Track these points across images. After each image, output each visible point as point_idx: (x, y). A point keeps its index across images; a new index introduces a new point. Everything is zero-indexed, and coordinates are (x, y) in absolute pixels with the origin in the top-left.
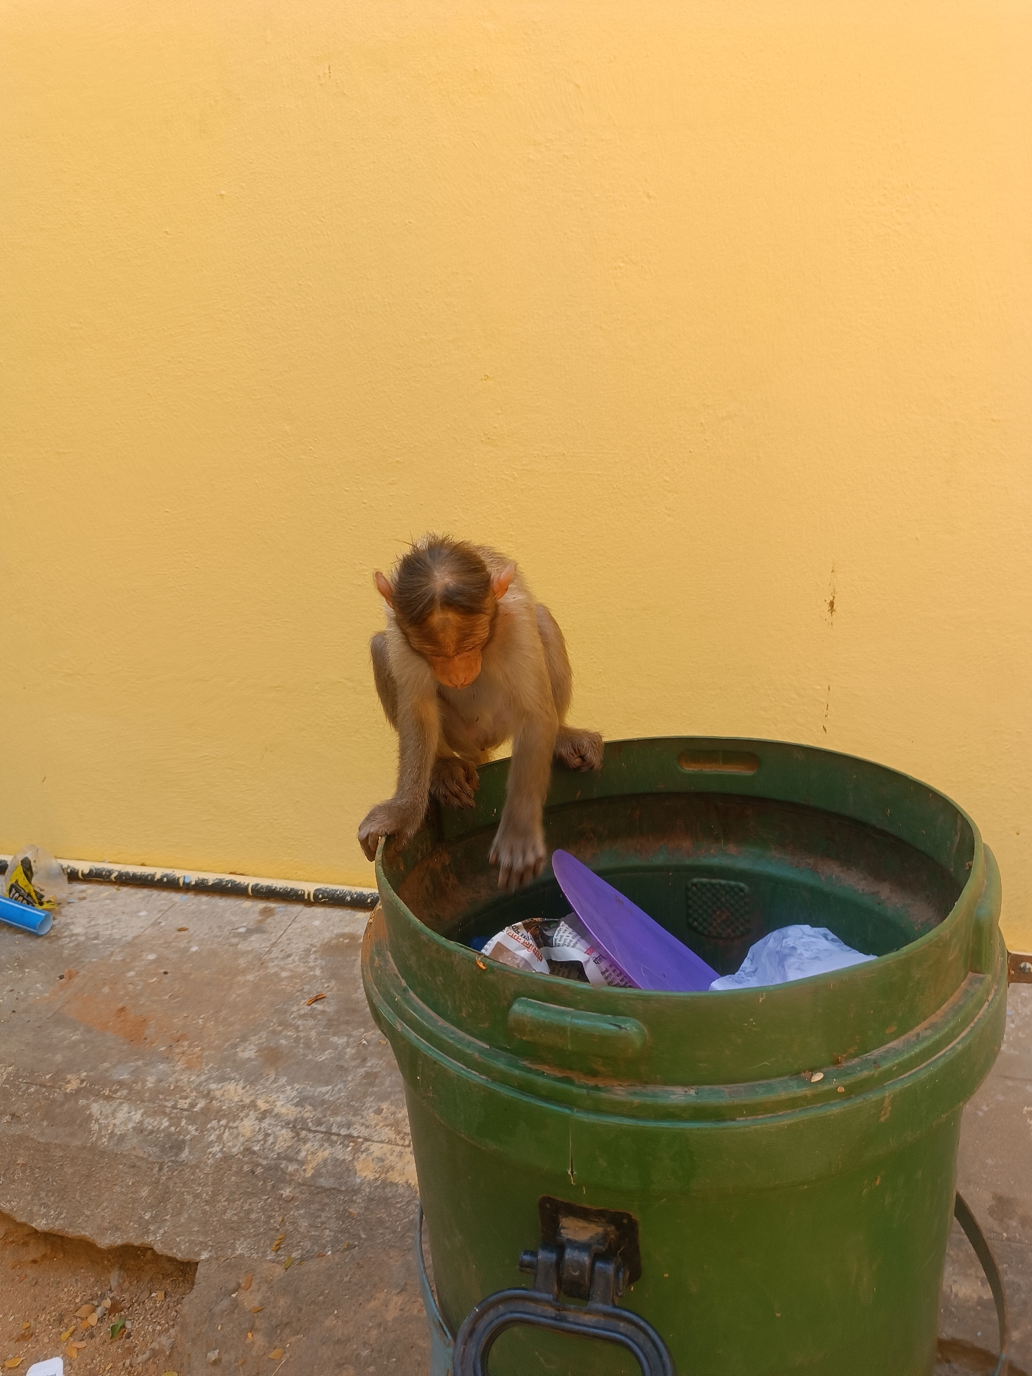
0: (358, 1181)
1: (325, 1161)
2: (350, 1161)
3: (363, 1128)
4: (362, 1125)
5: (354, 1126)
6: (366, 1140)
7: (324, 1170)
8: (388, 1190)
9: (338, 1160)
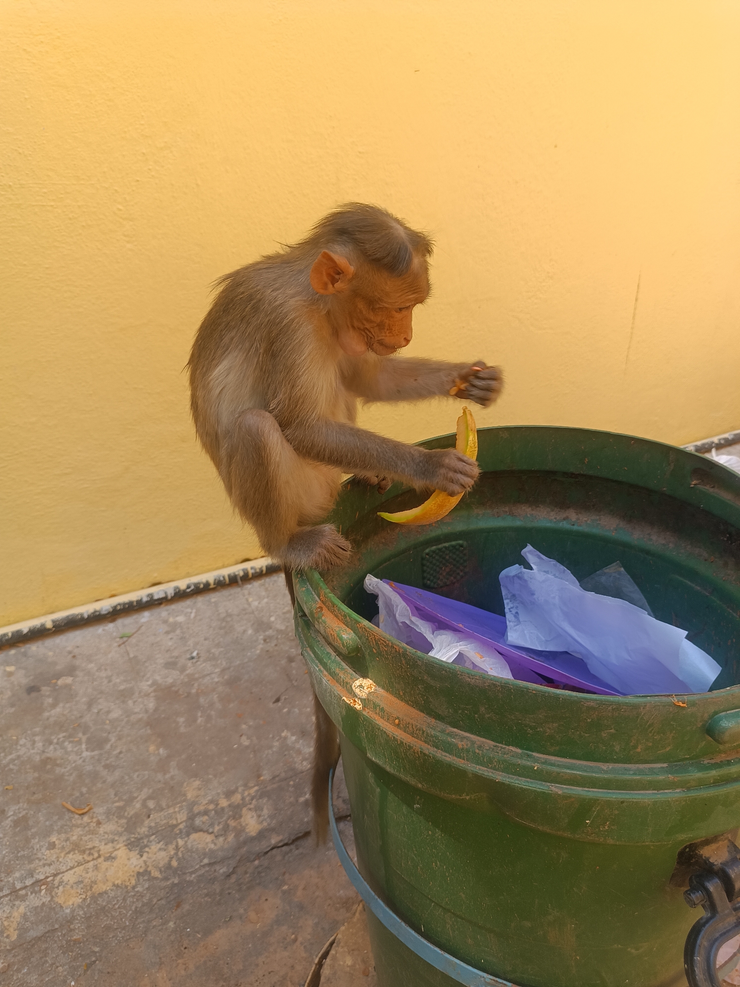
0: (68, 911)
1: (25, 917)
2: (49, 901)
3: (47, 868)
4: (44, 867)
5: (37, 871)
6: (55, 875)
7: (28, 924)
8: (100, 901)
9: (36, 908)
